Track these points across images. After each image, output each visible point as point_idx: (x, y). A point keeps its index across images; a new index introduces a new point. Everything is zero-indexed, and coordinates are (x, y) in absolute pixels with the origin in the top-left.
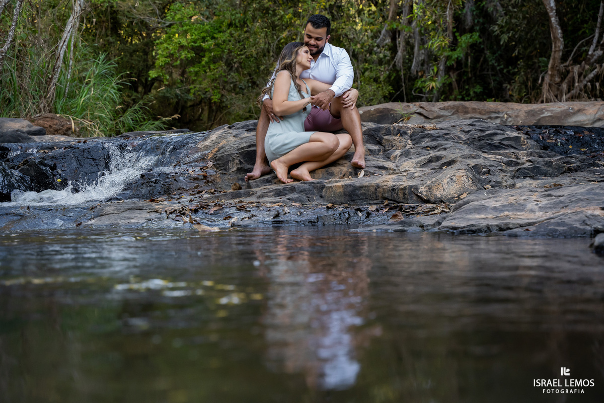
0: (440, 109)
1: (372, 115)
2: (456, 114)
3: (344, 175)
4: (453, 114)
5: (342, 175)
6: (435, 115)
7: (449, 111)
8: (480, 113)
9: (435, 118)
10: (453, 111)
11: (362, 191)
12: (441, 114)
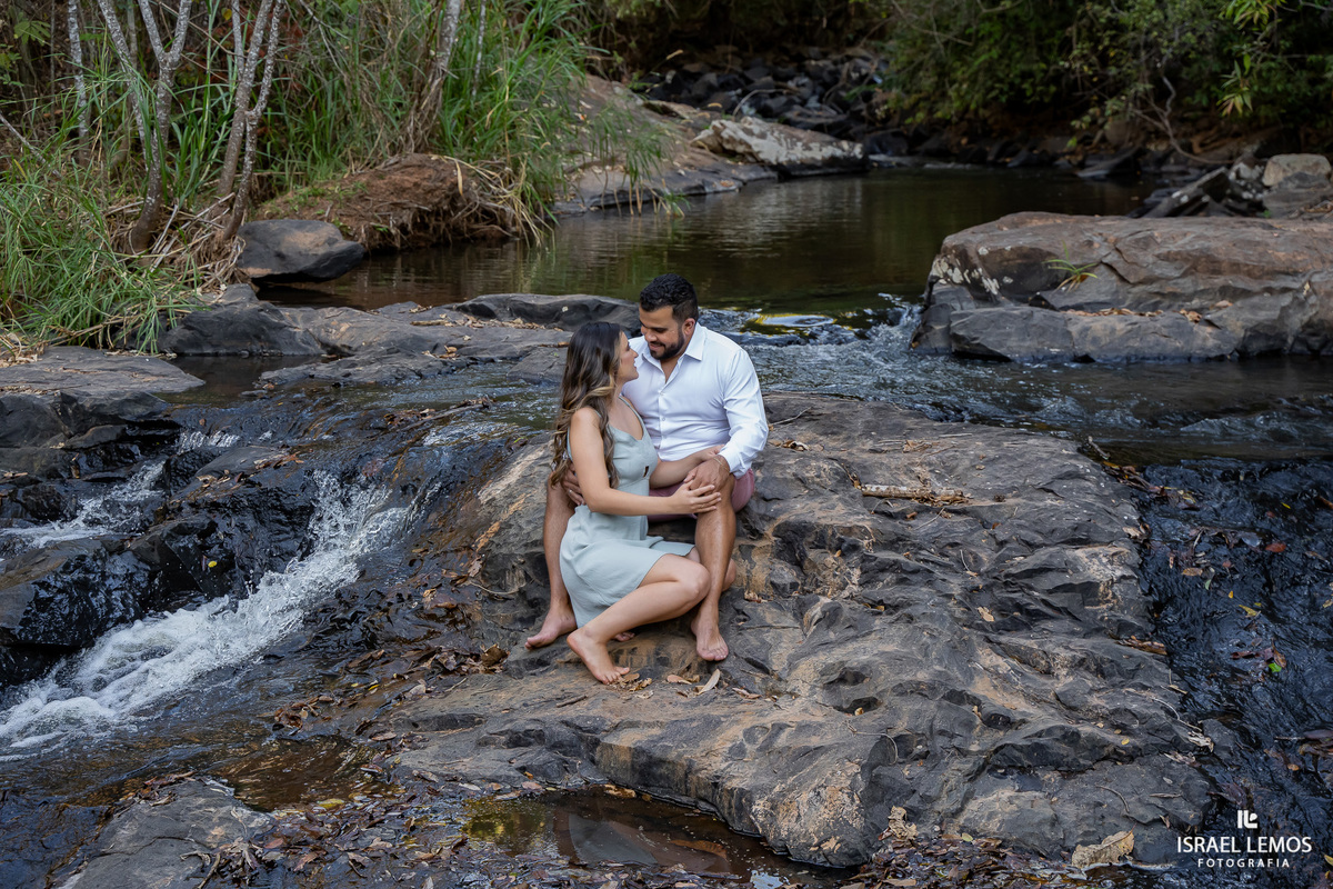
0: (1158, 256)
1: (1008, 260)
2: (1192, 274)
3: (688, 668)
4: (1184, 275)
5: (684, 667)
6: (1143, 274)
7: (1177, 264)
8: (1249, 274)
9: (1141, 283)
10: (1186, 267)
11: (663, 770)
12: (1158, 272)
